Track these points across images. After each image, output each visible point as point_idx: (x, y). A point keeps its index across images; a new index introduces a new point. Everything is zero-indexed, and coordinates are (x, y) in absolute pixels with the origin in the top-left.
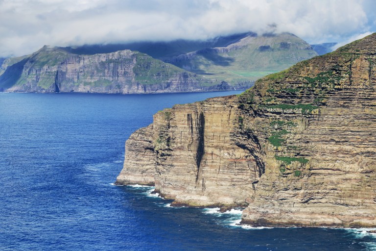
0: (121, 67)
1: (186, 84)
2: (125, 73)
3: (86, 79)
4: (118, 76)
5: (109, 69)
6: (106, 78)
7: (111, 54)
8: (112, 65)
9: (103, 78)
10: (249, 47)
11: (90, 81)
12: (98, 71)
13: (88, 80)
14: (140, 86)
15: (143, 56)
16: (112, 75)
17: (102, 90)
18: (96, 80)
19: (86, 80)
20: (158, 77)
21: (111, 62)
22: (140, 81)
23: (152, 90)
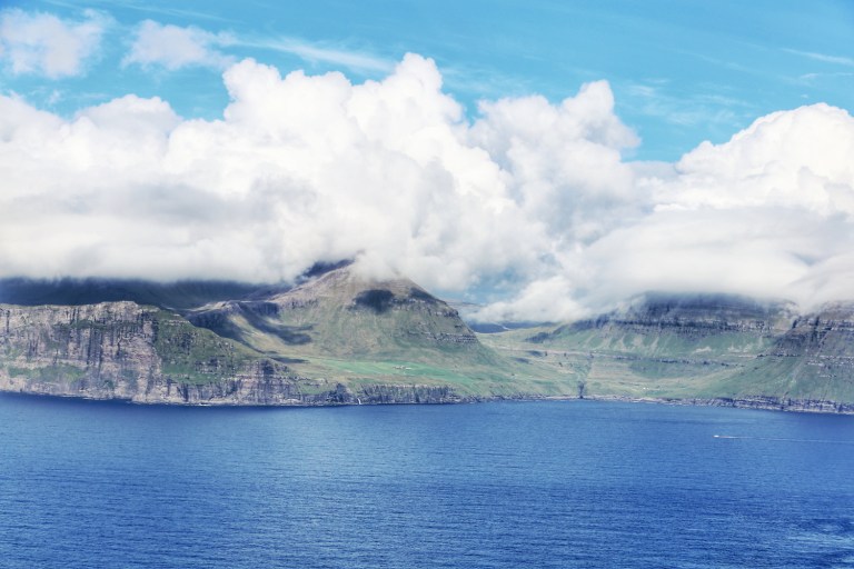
0: (112, 340)
1: (268, 387)
2: (120, 355)
3: (14, 360)
4: (101, 360)
5: (79, 342)
6: (70, 362)
7: (84, 308)
8: (86, 333)
9: (64, 361)
10: (322, 304)
11: (24, 365)
12: (50, 345)
13: (20, 362)
14: (174, 389)
15: (172, 318)
16: (85, 356)
17: (63, 389)
18: (44, 365)
19: (16, 364)
20: (211, 368)
21: (84, 327)
22: (173, 376)
23: (202, 397)
